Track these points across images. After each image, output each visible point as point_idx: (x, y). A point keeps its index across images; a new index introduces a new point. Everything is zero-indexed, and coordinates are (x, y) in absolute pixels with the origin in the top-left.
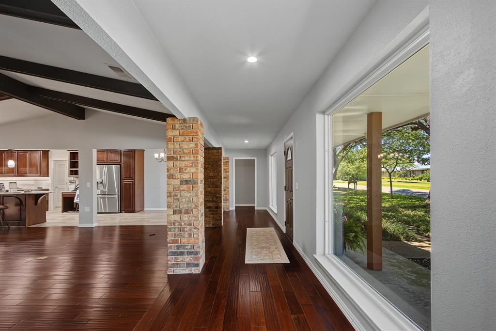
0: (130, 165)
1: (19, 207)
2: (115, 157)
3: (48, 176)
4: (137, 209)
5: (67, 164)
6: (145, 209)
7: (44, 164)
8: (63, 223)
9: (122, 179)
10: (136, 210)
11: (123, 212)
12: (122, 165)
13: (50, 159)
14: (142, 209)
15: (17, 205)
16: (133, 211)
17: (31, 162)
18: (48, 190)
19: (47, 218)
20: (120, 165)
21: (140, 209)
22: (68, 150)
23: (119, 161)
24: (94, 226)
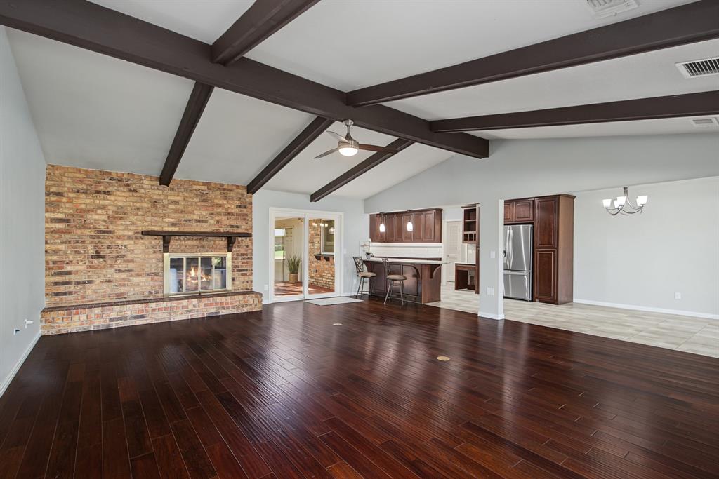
0: (550, 224)
1: (415, 279)
2: (525, 212)
3: (441, 242)
4: (561, 298)
5: (461, 226)
6: (575, 300)
7: (437, 227)
8: (458, 305)
9: (535, 246)
10: (559, 299)
11: (537, 300)
12: (536, 224)
13: (443, 220)
14: (569, 301)
15: (414, 276)
16: (555, 302)
17: (425, 225)
18: (440, 259)
19: (441, 296)
20: (533, 224)
21: (566, 299)
22: (463, 207)
23: (531, 218)
24: (499, 319)
